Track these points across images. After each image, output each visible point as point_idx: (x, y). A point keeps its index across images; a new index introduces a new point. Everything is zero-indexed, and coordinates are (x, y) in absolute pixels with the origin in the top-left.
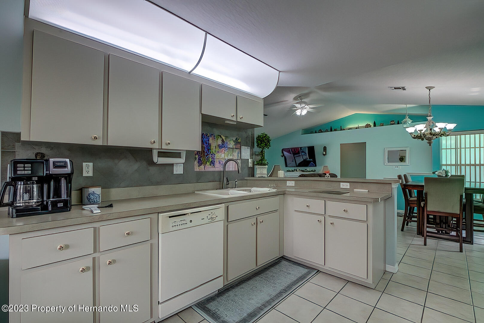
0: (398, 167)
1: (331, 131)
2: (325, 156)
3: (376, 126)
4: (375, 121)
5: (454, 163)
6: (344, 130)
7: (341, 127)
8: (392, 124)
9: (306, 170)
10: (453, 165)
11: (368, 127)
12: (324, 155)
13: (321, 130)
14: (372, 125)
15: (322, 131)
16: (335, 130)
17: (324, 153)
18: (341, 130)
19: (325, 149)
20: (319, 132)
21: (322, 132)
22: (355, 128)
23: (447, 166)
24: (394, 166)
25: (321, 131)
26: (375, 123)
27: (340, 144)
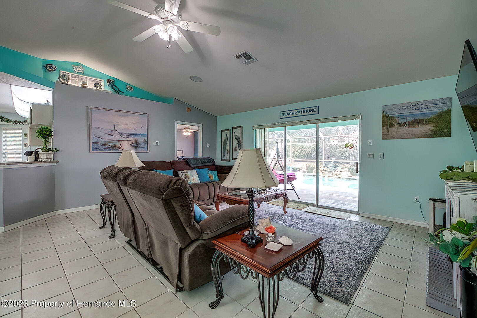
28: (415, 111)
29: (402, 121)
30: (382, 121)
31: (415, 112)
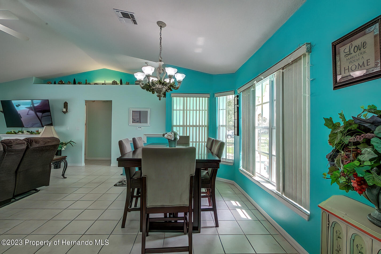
0: (140, 128)
1: (75, 83)
2: (66, 114)
3: (122, 84)
4: (121, 79)
5: (181, 124)
6: (90, 84)
7: (86, 80)
8: (137, 84)
10: (181, 126)
11: (114, 84)
14: (118, 82)
15: (64, 82)
16: (79, 83)
17: (65, 110)
18: (86, 84)
19: (66, 105)
20: (59, 84)
21: (64, 84)
22: (102, 84)
23: (177, 127)
24: (137, 127)
25: (61, 83)
26: (121, 81)
27: (86, 101)
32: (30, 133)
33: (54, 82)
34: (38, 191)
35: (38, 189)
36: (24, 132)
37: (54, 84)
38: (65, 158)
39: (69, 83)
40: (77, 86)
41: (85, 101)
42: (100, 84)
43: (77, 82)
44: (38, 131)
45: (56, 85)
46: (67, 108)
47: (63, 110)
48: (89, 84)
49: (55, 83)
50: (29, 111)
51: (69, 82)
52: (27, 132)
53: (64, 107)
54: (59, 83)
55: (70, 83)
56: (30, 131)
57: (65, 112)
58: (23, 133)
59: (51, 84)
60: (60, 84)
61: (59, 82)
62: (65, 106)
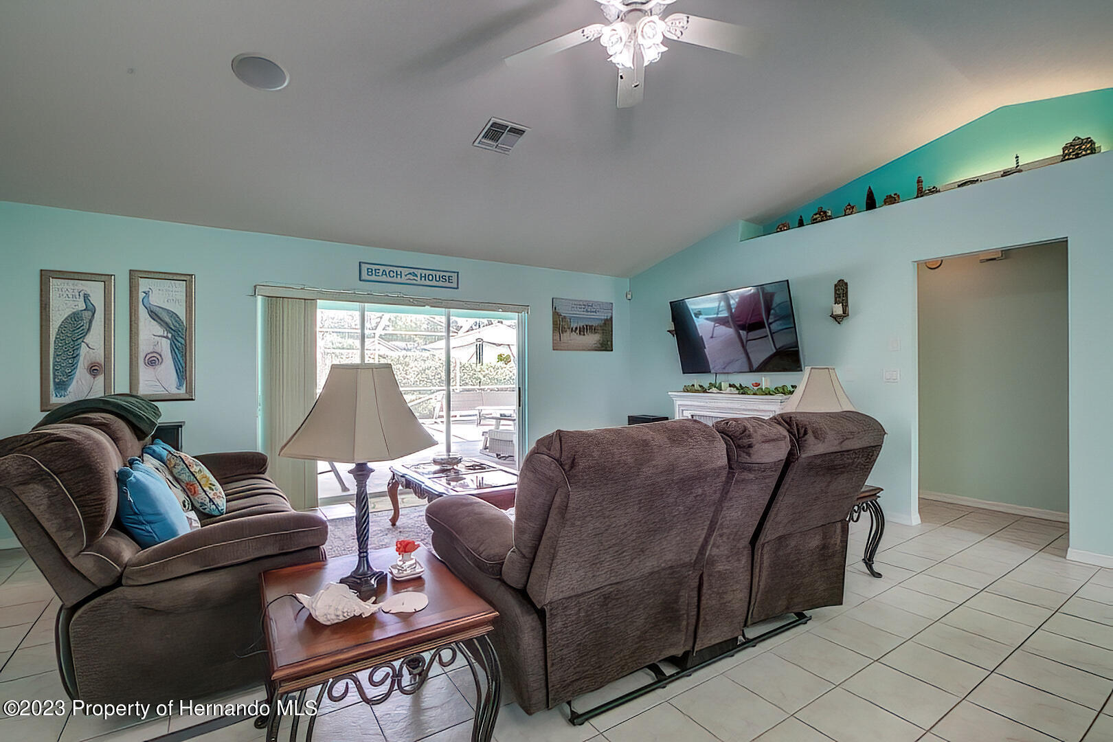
1: (871, 204)
2: (845, 322)
6: (940, 191)
7: (919, 181)
9: (757, 385)
11: (1076, 154)
12: (837, 319)
13: (825, 212)
15: (829, 214)
16: (891, 200)
17: (838, 309)
18: (921, 193)
19: (841, 291)
20: (814, 221)
21: (831, 218)
22: (1003, 173)
25: (822, 216)
27: (918, 264)
28: (585, 313)
29: (574, 325)
30: (553, 322)
31: (586, 315)
32: (738, 389)
33: (798, 221)
34: (806, 619)
35: (807, 613)
36: (723, 388)
37: (799, 227)
38: (876, 494)
39: (850, 210)
40: (882, 212)
41: (916, 264)
42: (991, 177)
43: (879, 198)
44: (759, 385)
45: (803, 227)
46: (847, 302)
47: (834, 310)
48: (934, 191)
49: (801, 224)
50: (715, 327)
51: (849, 205)
52: (730, 386)
53: (836, 298)
54: (816, 219)
55: (853, 207)
56: (738, 386)
57: (840, 316)
58: (721, 390)
59: (789, 229)
60: (819, 222)
61: (815, 217)
62: (840, 297)
